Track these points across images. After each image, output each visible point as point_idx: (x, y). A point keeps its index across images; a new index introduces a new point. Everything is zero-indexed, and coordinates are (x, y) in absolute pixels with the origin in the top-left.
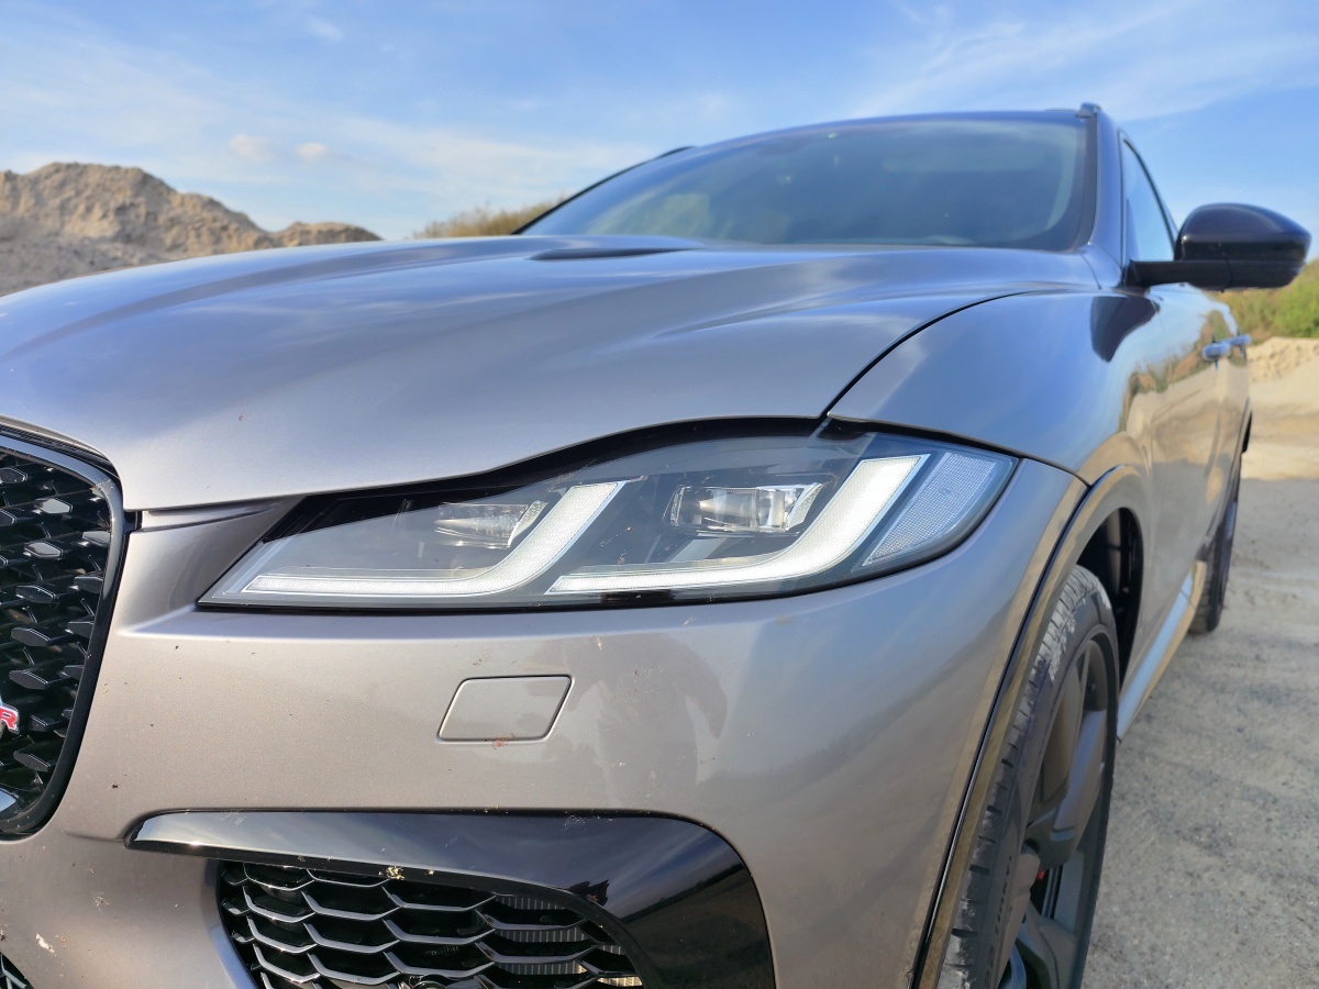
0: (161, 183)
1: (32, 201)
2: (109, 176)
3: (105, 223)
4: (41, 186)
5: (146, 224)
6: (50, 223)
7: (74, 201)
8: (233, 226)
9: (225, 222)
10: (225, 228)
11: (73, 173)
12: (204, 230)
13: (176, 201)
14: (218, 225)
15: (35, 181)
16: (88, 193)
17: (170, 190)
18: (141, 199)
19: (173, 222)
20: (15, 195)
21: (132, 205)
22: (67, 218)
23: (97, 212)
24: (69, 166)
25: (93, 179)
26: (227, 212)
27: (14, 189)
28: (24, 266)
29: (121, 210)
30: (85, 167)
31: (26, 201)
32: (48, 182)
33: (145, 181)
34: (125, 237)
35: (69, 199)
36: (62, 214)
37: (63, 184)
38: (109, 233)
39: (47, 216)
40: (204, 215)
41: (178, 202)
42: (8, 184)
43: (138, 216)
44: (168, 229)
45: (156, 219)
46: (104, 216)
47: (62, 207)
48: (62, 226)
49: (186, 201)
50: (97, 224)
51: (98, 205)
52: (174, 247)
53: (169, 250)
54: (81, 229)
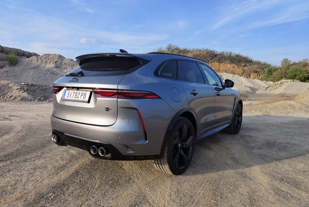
0: (63, 57)
1: (41, 61)
2: (54, 56)
3: (53, 64)
4: (42, 58)
5: (60, 64)
6: (43, 65)
7: (48, 61)
8: (75, 64)
10: (74, 65)
11: (48, 56)
12: (70, 65)
13: (65, 60)
14: (72, 64)
16: (50, 59)
17: (64, 58)
18: (59, 60)
19: (65, 64)
21: (58, 61)
22: (47, 64)
23: (52, 63)
24: (47, 54)
25: (51, 56)
26: (74, 61)
28: (39, 73)
29: (56, 62)
30: (50, 54)
31: (40, 61)
32: (43, 57)
33: (60, 56)
34: (56, 67)
35: (47, 60)
36: (46, 63)
38: (54, 66)
39: (43, 64)
40: (70, 62)
41: (66, 60)
42: (37, 58)
43: (59, 63)
44: (64, 65)
45: (62, 63)
46: (53, 63)
47: (46, 62)
48: (46, 65)
49: (67, 60)
50: (51, 65)
51: (52, 61)
52: (65, 68)
53: (64, 69)
54: (49, 66)
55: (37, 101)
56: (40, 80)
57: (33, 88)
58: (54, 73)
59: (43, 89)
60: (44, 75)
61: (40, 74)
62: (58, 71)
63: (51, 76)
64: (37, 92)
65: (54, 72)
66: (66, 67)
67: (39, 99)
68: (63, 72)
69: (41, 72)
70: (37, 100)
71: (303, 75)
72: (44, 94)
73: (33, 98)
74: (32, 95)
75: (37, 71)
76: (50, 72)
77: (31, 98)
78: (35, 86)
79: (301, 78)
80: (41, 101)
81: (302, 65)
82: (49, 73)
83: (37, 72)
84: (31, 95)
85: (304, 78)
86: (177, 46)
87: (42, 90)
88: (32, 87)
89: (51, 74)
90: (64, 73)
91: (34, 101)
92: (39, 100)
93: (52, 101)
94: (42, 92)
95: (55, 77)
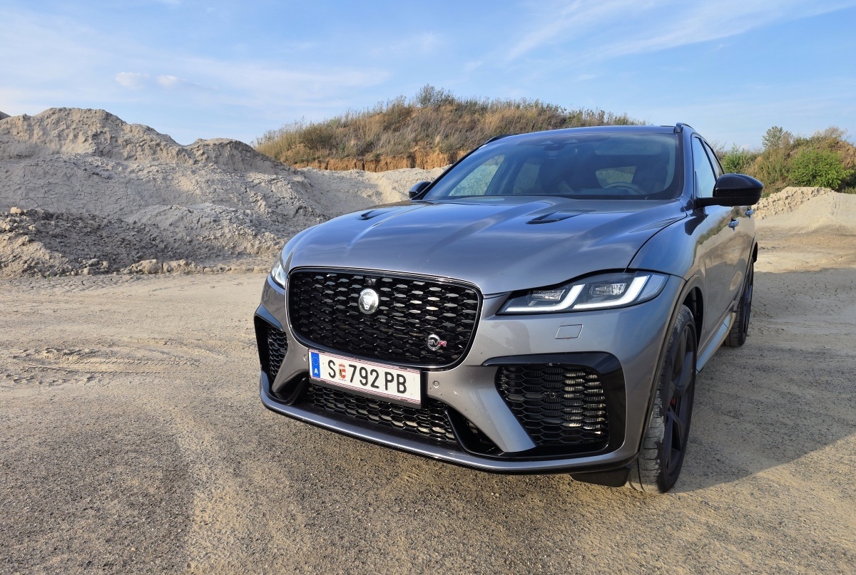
0: (118, 119)
1: (41, 133)
2: (85, 116)
3: (87, 144)
4: (45, 123)
5: (111, 144)
6: (53, 146)
7: (66, 131)
8: (163, 144)
9: (158, 141)
10: (158, 145)
11: (63, 114)
12: (146, 146)
13: (127, 129)
14: (154, 143)
15: (41, 120)
16: (74, 126)
17: (122, 122)
18: (106, 129)
19: (127, 142)
20: (30, 129)
21: (101, 132)
22: (63, 142)
23: (81, 138)
24: (60, 110)
25: (76, 117)
26: (158, 134)
27: (29, 125)
28: (46, 173)
29: (95, 136)
30: (70, 110)
31: (37, 132)
32: (49, 120)
33: (107, 118)
34: (100, 153)
35: (63, 130)
36: (59, 140)
37: (58, 122)
38: (90, 151)
39: (51, 141)
40: (145, 137)
41: (129, 129)
42: (25, 123)
43: (106, 139)
44: (125, 147)
45: (117, 141)
46: (86, 140)
47: (59, 136)
48: (61, 147)
49: (133, 129)
50: (82, 145)
51: (81, 133)
52: (129, 157)
53: (126, 159)
54: (73, 149)
55: (89, 273)
56: (53, 197)
57: (57, 226)
58: (97, 174)
59: (89, 230)
60: (65, 178)
61: (48, 176)
62: (109, 168)
63: (90, 182)
64: (74, 241)
65: (98, 170)
66: (133, 153)
67: (92, 265)
68: (129, 170)
69: (52, 171)
70: (86, 271)
71: (837, 172)
72: (99, 247)
73: (70, 262)
74: (64, 254)
75: (37, 165)
76: (85, 170)
77: (62, 263)
78: (57, 218)
79: (833, 181)
80: (103, 273)
81: (825, 144)
82: (80, 173)
83: (40, 171)
84: (57, 250)
85: (839, 182)
86: (449, 91)
87: (87, 234)
88: (53, 223)
89: (90, 177)
90: (133, 171)
91: (77, 274)
92: (95, 270)
93: (141, 271)
94: (90, 240)
95: (102, 185)
